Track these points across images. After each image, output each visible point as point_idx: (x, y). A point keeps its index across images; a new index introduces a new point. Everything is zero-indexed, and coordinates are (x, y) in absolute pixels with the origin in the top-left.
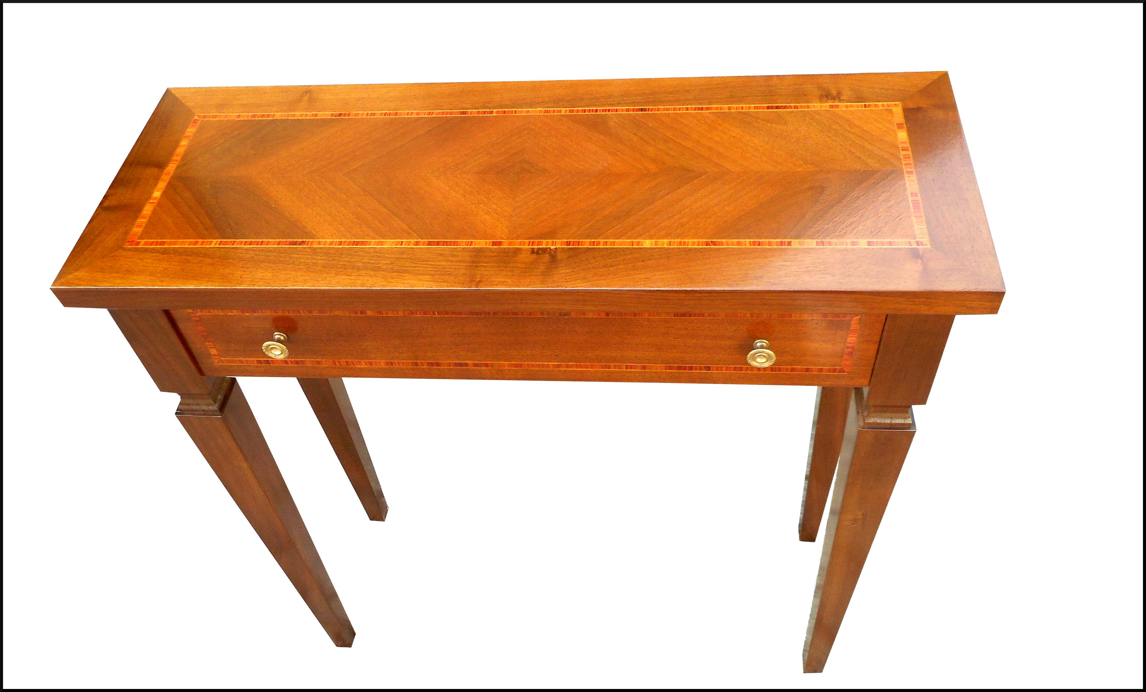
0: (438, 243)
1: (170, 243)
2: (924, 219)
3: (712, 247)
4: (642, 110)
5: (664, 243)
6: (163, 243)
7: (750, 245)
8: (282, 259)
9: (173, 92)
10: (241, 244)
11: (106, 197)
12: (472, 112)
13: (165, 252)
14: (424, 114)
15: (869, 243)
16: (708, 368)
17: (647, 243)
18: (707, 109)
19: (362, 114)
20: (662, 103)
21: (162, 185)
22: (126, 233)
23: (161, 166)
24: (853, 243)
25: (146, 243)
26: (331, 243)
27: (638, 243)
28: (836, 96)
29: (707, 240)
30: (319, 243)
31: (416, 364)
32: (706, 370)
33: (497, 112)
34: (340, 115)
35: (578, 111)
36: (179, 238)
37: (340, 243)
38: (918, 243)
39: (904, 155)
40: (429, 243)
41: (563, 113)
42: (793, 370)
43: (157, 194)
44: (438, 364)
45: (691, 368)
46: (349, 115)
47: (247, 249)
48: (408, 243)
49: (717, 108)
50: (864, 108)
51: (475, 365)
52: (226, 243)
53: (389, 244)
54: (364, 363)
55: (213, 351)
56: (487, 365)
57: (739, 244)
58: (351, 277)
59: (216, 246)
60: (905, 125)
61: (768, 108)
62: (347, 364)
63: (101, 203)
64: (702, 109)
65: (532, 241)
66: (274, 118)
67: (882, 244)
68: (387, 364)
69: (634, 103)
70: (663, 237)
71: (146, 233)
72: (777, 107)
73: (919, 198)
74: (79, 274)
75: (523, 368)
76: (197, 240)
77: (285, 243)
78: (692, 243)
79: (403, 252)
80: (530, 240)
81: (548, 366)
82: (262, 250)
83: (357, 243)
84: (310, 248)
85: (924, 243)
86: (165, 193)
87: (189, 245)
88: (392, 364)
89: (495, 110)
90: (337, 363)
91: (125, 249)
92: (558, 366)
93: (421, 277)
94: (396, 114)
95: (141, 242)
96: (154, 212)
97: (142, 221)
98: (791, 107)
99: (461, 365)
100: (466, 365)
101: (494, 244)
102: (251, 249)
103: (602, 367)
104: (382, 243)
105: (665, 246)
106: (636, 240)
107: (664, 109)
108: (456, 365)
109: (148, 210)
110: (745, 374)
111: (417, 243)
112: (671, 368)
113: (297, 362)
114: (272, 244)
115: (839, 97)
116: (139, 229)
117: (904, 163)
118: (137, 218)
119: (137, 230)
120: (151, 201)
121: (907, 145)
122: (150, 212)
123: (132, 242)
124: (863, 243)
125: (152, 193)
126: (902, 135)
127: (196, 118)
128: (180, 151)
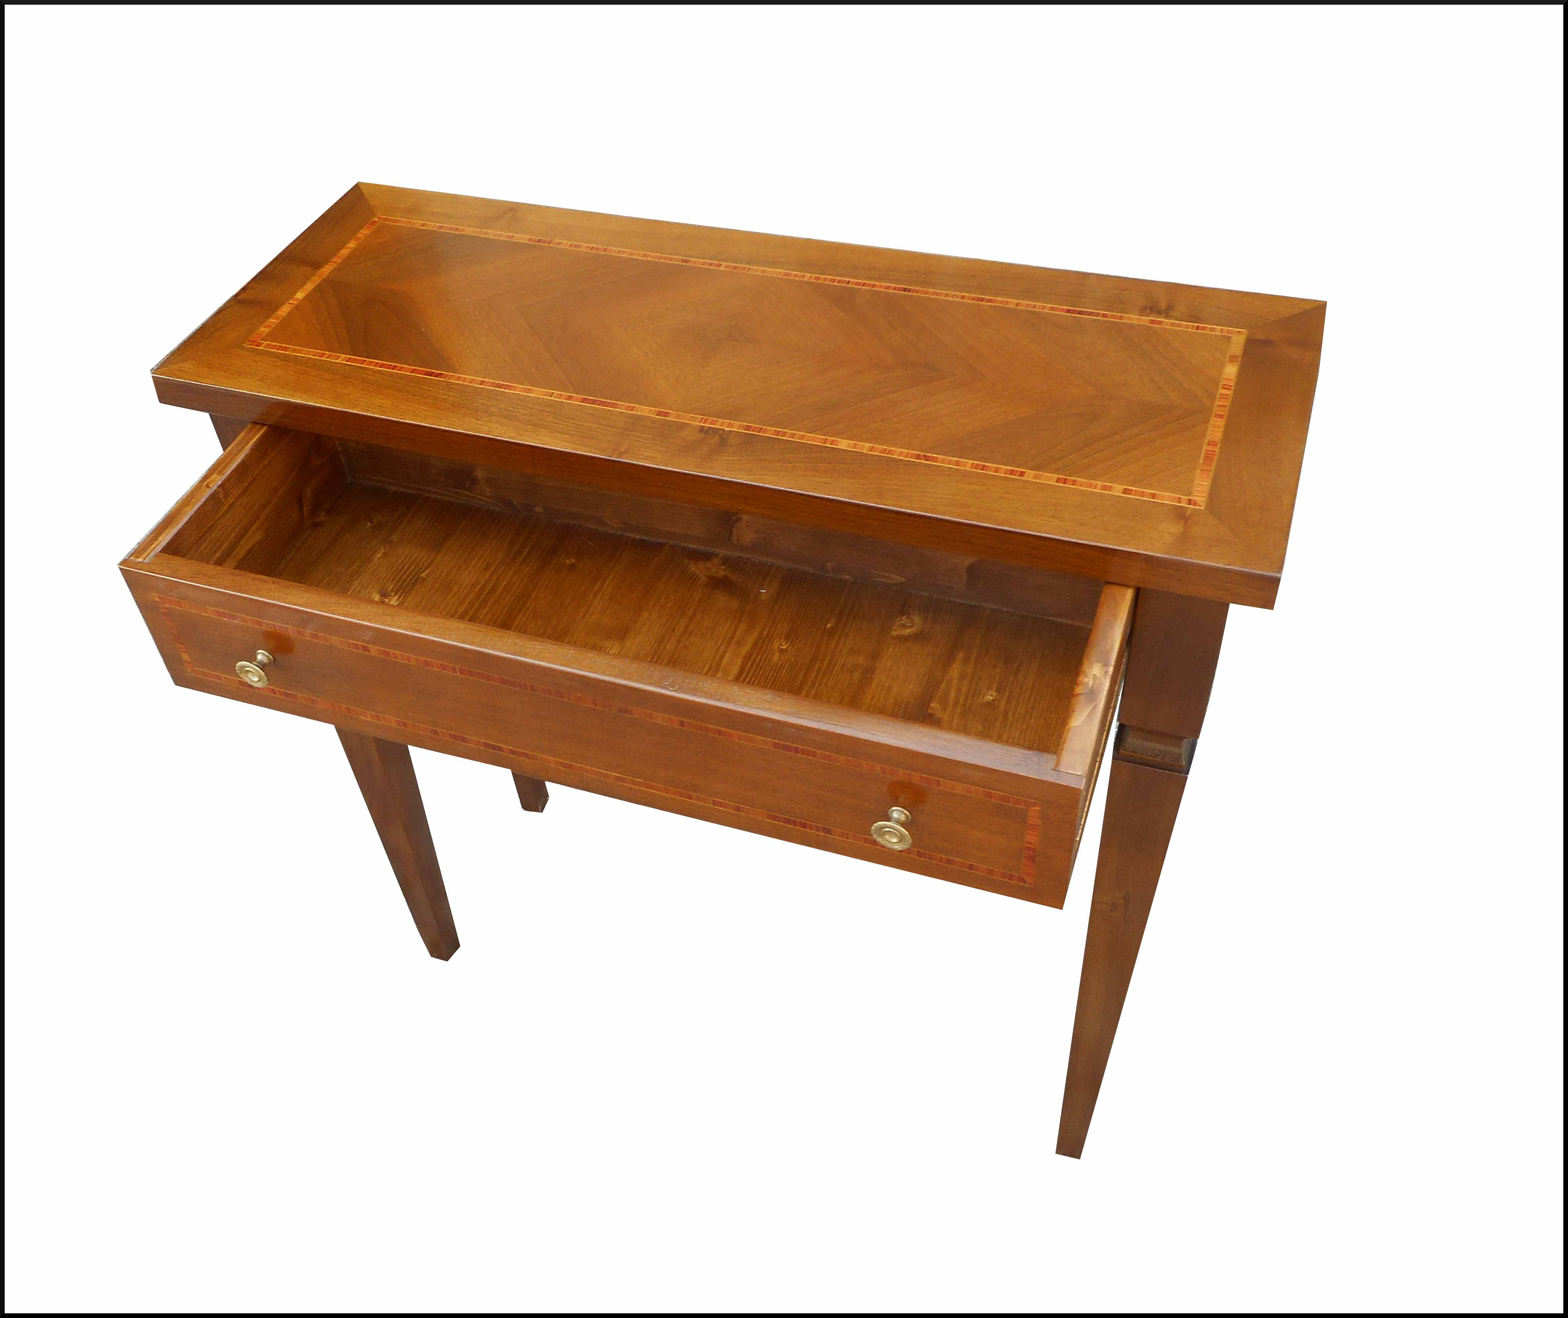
0: (594, 402)
1: (295, 350)
2: (1212, 475)
3: (922, 461)
4: (905, 290)
5: (864, 447)
6: (286, 349)
8: (410, 389)
9: (362, 187)
10: (371, 365)
11: (243, 289)
12: (697, 262)
13: (285, 358)
14: (638, 255)
15: (1125, 491)
17: (844, 444)
18: (990, 301)
19: (565, 243)
20: (933, 285)
21: (309, 286)
22: (251, 332)
23: (317, 266)
24: (1105, 488)
25: (268, 346)
26: (472, 381)
27: (833, 442)
28: (1164, 310)
29: (919, 453)
30: (459, 379)
33: (727, 267)
34: (540, 241)
35: (825, 279)
36: (307, 346)
37: (482, 383)
38: (1190, 502)
39: (1222, 395)
40: (584, 400)
41: (805, 279)
43: (300, 295)
46: (549, 242)
47: (375, 372)
48: (557, 396)
49: (1002, 302)
50: (1195, 330)
52: (354, 361)
53: (538, 393)
57: (957, 464)
58: (480, 422)
59: (342, 362)
60: (1240, 359)
61: (1068, 311)
63: (235, 297)
64: (982, 300)
65: (705, 417)
66: (463, 233)
67: (1143, 494)
69: (898, 281)
70: (867, 440)
71: (272, 336)
72: (1080, 313)
73: (1217, 449)
74: (186, 365)
76: (325, 352)
77: (420, 372)
78: (899, 453)
79: (549, 404)
80: (703, 417)
82: (392, 375)
83: (500, 386)
84: (446, 382)
85: (1198, 502)
86: (308, 297)
87: (314, 356)
89: (724, 264)
91: (242, 349)
93: (559, 435)
94: (605, 250)
95: (264, 343)
96: (290, 315)
97: (273, 321)
98: (1098, 315)
101: (659, 413)
102: (380, 372)
104: (529, 391)
105: (865, 451)
106: (831, 438)
107: (933, 294)
109: (284, 310)
111: (570, 398)
114: (405, 370)
115: (1167, 312)
116: (267, 330)
117: (1217, 403)
118: (268, 317)
119: (264, 330)
120: (291, 302)
121: (1232, 383)
122: (284, 314)
123: (253, 342)
124: (1117, 490)
125: (295, 293)
126: (1231, 371)
127: (376, 219)
128: (344, 252)
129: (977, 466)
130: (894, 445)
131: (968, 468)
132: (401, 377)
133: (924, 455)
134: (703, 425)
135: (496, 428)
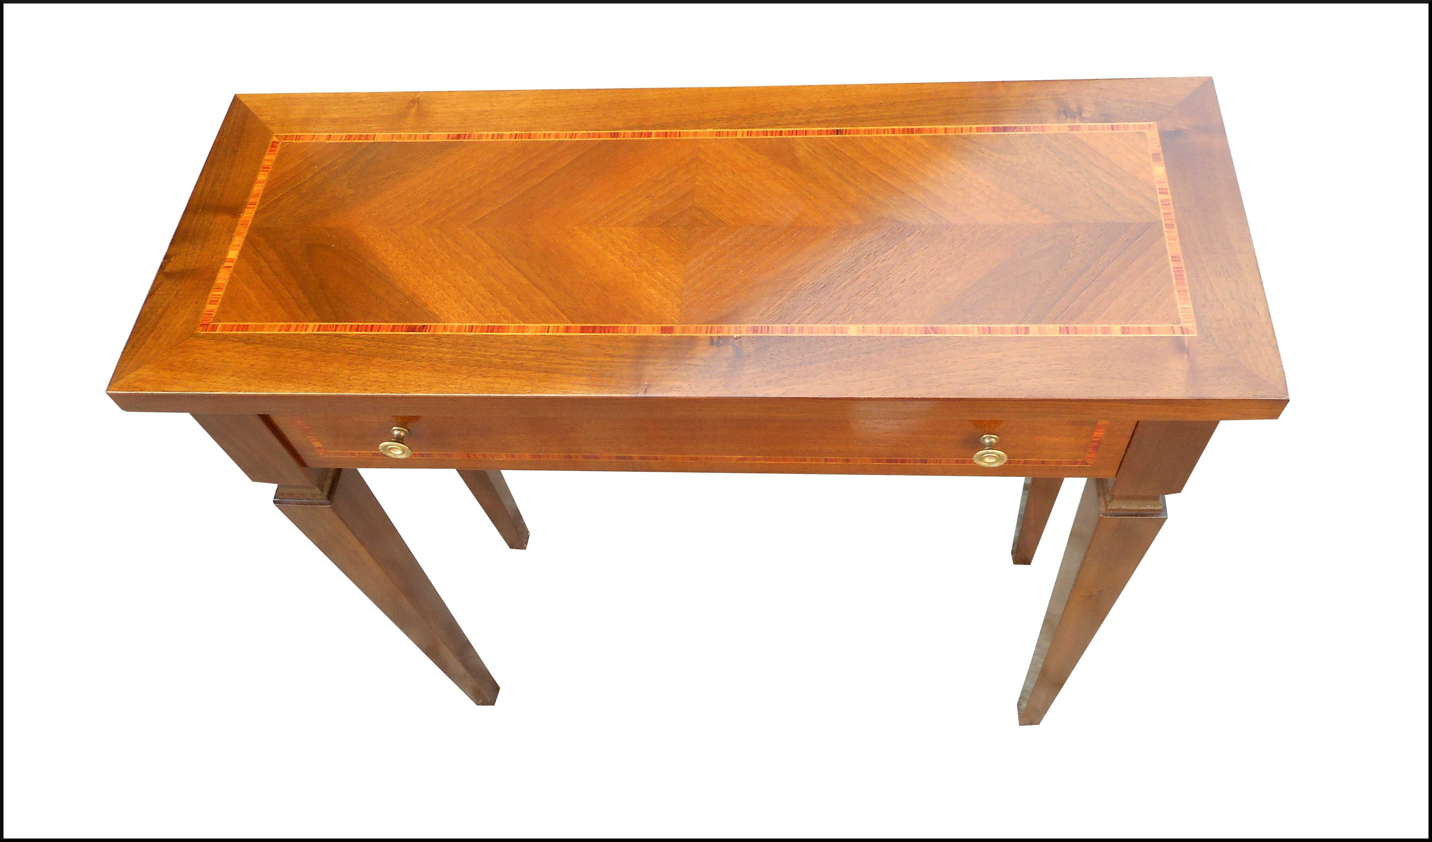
0: (591, 329)
1: (256, 328)
3: (932, 335)
4: (837, 132)
5: (873, 330)
6: (245, 328)
7: (979, 333)
8: (399, 352)
9: (242, 99)
10: (346, 329)
11: (167, 257)
12: (626, 134)
13: (249, 340)
14: (564, 137)
15: (1124, 330)
16: (925, 461)
17: (853, 330)
18: (919, 131)
19: (486, 135)
20: (862, 122)
21: (238, 240)
22: (198, 312)
23: (235, 211)
24: (1104, 330)
25: (224, 328)
26: (459, 329)
27: (842, 331)
28: (1077, 113)
29: (926, 326)
30: (445, 328)
31: (569, 457)
32: (922, 463)
33: (657, 135)
34: (459, 136)
35: (758, 133)
36: (266, 320)
37: (471, 329)
38: (1182, 330)
39: (1162, 201)
40: (582, 329)
41: (739, 136)
42: (1026, 462)
43: (233, 254)
44: (596, 457)
45: (901, 462)
46: (470, 137)
47: (353, 338)
48: (555, 329)
49: (930, 130)
50: (1111, 131)
51: (642, 458)
52: (326, 328)
53: (532, 330)
54: (504, 456)
55: (317, 444)
56: (655, 458)
57: (965, 331)
58: (488, 379)
59: (314, 333)
60: (1162, 156)
61: (996, 130)
62: (485, 457)
63: (162, 267)
64: (912, 131)
65: (710, 326)
66: (375, 140)
67: (1139, 330)
68: (533, 457)
69: (827, 122)
70: (873, 321)
71: (223, 314)
72: (1005, 130)
73: (1182, 264)
74: (144, 372)
76: (290, 324)
77: (401, 328)
78: (908, 329)
79: (550, 341)
80: (707, 324)
81: (731, 459)
82: (373, 339)
83: (492, 329)
84: (433, 336)
85: (1190, 329)
86: (242, 254)
87: (279, 330)
88: (539, 457)
89: (654, 132)
90: (472, 456)
91: (199, 337)
93: (577, 378)
94: (530, 136)
95: (218, 325)
96: (232, 280)
97: (217, 294)
99: (625, 458)
101: (664, 330)
102: (359, 337)
103: (796, 460)
104: (523, 329)
105: (875, 334)
106: (839, 325)
107: (865, 132)
109: (223, 277)
110: (968, 466)
111: (567, 329)
112: (879, 461)
114: (385, 329)
115: (1080, 115)
116: (214, 307)
117: (1162, 211)
118: (210, 289)
119: (212, 308)
120: (226, 264)
121: (1166, 186)
122: (225, 282)
123: (206, 326)
124: (1116, 330)
125: (226, 253)
126: (1160, 171)
127: (275, 139)
128: (258, 188)
129: (984, 330)
130: (900, 321)
131: (976, 334)
133: (931, 327)
134: (711, 335)
135: (509, 384)
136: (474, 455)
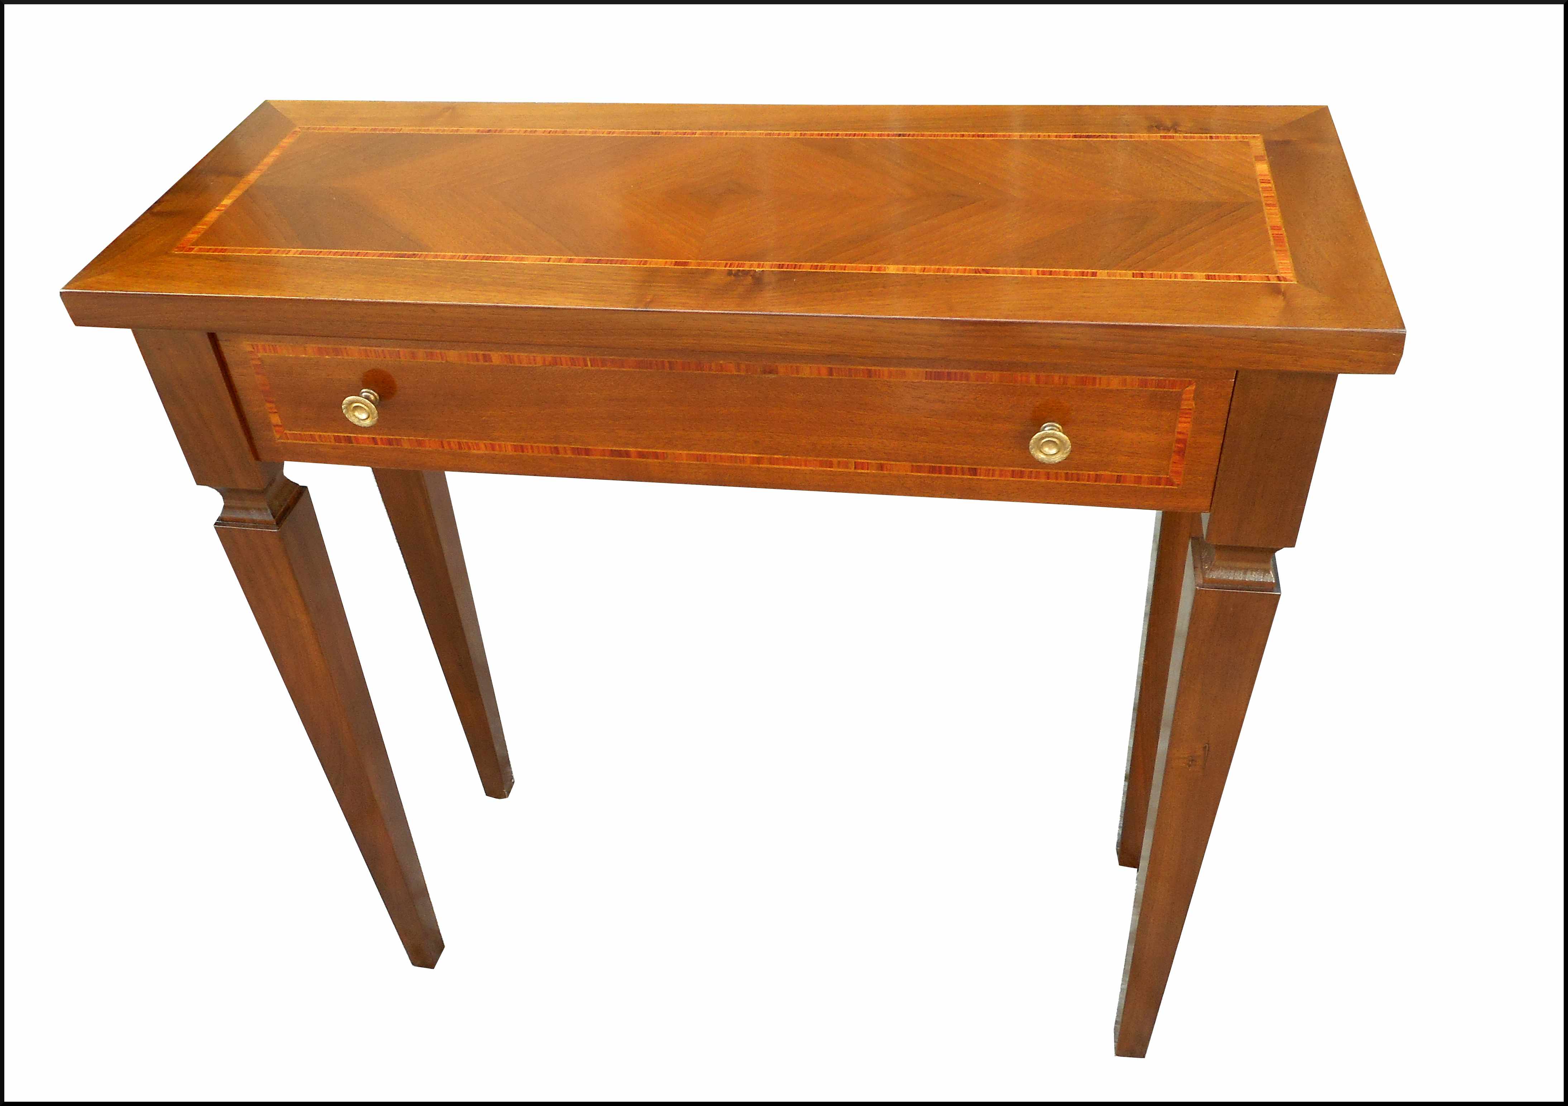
0: (599, 261)
1: (234, 251)
2: (1289, 253)
3: (983, 276)
4: (900, 135)
5: (916, 269)
6: (216, 250)
8: (382, 271)
9: (272, 104)
10: (328, 254)
11: (157, 203)
12: (669, 133)
13: (224, 259)
14: (603, 133)
15: (1208, 277)
16: (974, 472)
17: (892, 270)
18: (992, 136)
19: (518, 130)
20: (928, 128)
21: (236, 193)
22: (177, 240)
23: (239, 175)
24: (1186, 277)
25: (200, 250)
26: (453, 257)
28: (1171, 127)
29: (977, 269)
30: (436, 256)
31: (557, 450)
32: (971, 475)
33: (702, 134)
34: (489, 131)
35: (812, 134)
36: (247, 245)
37: (465, 257)
38: (1279, 278)
39: (1264, 188)
40: (587, 261)
41: (791, 136)
42: (1097, 478)
43: (227, 202)
44: (587, 452)
45: (949, 471)
46: (501, 131)
47: (335, 260)
48: (555, 260)
49: (1004, 137)
50: (1209, 140)
51: (641, 455)
52: (308, 253)
53: (531, 260)
54: (483, 446)
55: (275, 419)
56: (656, 456)
57: (1021, 273)
58: (473, 292)
59: (295, 256)
60: (1266, 158)
61: (1075, 136)
62: (460, 448)
63: (151, 209)
64: (982, 136)
65: (729, 262)
66: (401, 132)
67: (1227, 277)
68: (515, 448)
69: (889, 128)
71: (203, 240)
72: (1088, 137)
73: (1283, 232)
74: (104, 278)
75: (707, 463)
76: (271, 249)
77: (389, 255)
78: (955, 271)
79: (548, 268)
80: (727, 262)
81: (743, 460)
82: (357, 261)
85: (1288, 278)
86: (237, 201)
87: (259, 253)
88: (522, 449)
89: (698, 131)
90: (446, 445)
91: (170, 256)
92: (758, 461)
94: (564, 132)
95: (195, 248)
96: (220, 219)
97: (202, 228)
98: (1107, 137)
99: (620, 454)
100: (627, 454)
101: (678, 264)
102: (343, 260)
103: (822, 464)
104: (521, 259)
105: (917, 272)
106: (876, 266)
107: (930, 136)
108: (613, 453)
109: (212, 217)
110: (1027, 483)
111: (570, 261)
112: (919, 469)
113: (390, 442)
114: (372, 255)
115: (1175, 128)
116: (196, 236)
117: (1263, 195)
118: (195, 224)
119: (192, 236)
120: (217, 208)
121: (1269, 178)
122: (213, 220)
123: (182, 248)
124: (1200, 276)
125: (221, 200)
126: (1262, 168)
127: (297, 129)
128: (269, 160)
129: (1044, 273)
130: (947, 264)
131: (1035, 275)
132: (367, 262)
133: (983, 269)
134: (731, 269)
136: (449, 443)
